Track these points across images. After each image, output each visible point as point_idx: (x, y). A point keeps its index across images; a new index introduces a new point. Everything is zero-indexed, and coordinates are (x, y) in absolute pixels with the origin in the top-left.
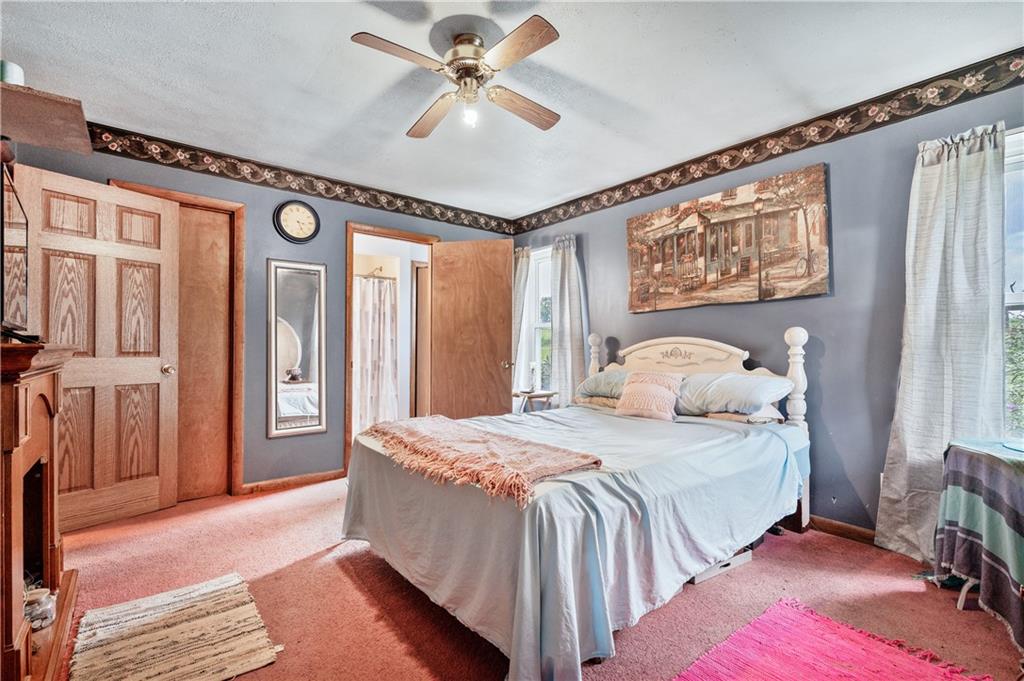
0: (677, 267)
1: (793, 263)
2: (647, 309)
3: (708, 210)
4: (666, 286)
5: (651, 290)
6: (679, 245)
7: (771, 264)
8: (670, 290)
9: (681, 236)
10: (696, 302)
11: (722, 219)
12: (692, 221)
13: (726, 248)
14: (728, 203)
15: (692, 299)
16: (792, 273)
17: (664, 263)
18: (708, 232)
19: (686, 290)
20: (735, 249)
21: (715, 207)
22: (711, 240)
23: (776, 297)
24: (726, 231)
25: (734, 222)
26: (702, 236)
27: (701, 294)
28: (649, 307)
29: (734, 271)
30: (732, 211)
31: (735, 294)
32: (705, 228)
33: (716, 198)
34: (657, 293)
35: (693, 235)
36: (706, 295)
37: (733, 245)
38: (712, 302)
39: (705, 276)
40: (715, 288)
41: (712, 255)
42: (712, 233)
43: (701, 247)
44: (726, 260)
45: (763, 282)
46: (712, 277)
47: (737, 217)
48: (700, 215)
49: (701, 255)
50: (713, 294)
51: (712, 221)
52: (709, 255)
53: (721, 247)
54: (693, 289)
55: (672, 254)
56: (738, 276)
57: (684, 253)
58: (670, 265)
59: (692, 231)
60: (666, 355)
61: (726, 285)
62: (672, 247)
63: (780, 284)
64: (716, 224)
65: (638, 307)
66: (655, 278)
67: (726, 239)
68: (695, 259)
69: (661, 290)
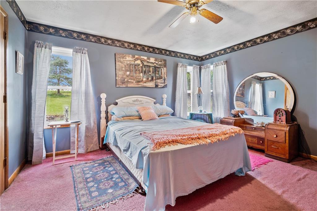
0: (135, 74)
1: (162, 80)
2: (124, 86)
3: (143, 61)
4: (131, 79)
5: (126, 80)
6: (135, 68)
7: (157, 79)
8: (132, 81)
9: (136, 65)
10: (140, 86)
11: (147, 64)
12: (139, 62)
13: (148, 72)
14: (148, 61)
15: (139, 85)
16: (161, 82)
17: (130, 72)
18: (143, 66)
19: (137, 82)
20: (150, 73)
21: (145, 60)
22: (144, 69)
23: (158, 87)
24: (148, 68)
25: (150, 66)
26: (142, 67)
27: (142, 84)
28: (125, 85)
29: (150, 79)
30: (149, 63)
31: (150, 85)
32: (143, 65)
33: (146, 58)
34: (128, 82)
35: (139, 66)
36: (143, 84)
37: (150, 72)
38: (144, 86)
39: (143, 79)
40: (145, 83)
41: (145, 74)
42: (144, 67)
43: (142, 70)
44: (148, 76)
45: (156, 83)
46: (144, 79)
47: (151, 65)
48: (141, 61)
49: (141, 73)
50: (145, 84)
51: (144, 64)
52: (144, 73)
53: (147, 72)
54: (139, 82)
55: (133, 70)
56: (151, 80)
57: (137, 71)
58: (132, 73)
59: (139, 65)
60: (134, 101)
61: (148, 82)
62: (133, 68)
63: (160, 84)
64: (145, 65)
65: (121, 85)
66: (127, 76)
67: (148, 70)
68: (140, 73)
69: (129, 81)
